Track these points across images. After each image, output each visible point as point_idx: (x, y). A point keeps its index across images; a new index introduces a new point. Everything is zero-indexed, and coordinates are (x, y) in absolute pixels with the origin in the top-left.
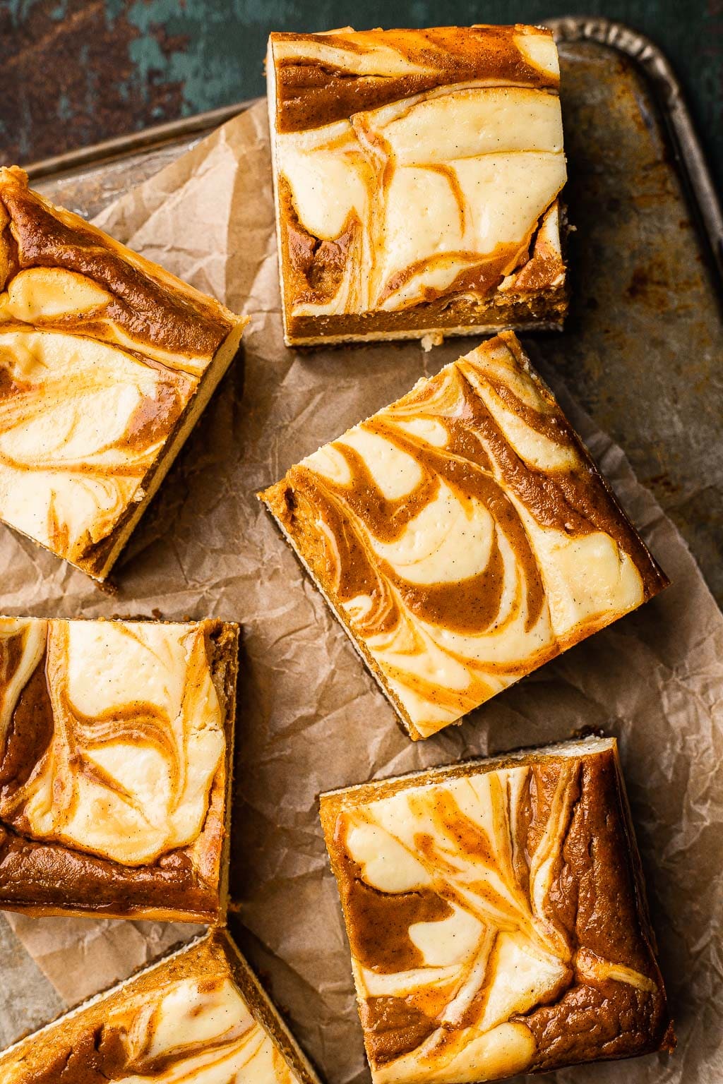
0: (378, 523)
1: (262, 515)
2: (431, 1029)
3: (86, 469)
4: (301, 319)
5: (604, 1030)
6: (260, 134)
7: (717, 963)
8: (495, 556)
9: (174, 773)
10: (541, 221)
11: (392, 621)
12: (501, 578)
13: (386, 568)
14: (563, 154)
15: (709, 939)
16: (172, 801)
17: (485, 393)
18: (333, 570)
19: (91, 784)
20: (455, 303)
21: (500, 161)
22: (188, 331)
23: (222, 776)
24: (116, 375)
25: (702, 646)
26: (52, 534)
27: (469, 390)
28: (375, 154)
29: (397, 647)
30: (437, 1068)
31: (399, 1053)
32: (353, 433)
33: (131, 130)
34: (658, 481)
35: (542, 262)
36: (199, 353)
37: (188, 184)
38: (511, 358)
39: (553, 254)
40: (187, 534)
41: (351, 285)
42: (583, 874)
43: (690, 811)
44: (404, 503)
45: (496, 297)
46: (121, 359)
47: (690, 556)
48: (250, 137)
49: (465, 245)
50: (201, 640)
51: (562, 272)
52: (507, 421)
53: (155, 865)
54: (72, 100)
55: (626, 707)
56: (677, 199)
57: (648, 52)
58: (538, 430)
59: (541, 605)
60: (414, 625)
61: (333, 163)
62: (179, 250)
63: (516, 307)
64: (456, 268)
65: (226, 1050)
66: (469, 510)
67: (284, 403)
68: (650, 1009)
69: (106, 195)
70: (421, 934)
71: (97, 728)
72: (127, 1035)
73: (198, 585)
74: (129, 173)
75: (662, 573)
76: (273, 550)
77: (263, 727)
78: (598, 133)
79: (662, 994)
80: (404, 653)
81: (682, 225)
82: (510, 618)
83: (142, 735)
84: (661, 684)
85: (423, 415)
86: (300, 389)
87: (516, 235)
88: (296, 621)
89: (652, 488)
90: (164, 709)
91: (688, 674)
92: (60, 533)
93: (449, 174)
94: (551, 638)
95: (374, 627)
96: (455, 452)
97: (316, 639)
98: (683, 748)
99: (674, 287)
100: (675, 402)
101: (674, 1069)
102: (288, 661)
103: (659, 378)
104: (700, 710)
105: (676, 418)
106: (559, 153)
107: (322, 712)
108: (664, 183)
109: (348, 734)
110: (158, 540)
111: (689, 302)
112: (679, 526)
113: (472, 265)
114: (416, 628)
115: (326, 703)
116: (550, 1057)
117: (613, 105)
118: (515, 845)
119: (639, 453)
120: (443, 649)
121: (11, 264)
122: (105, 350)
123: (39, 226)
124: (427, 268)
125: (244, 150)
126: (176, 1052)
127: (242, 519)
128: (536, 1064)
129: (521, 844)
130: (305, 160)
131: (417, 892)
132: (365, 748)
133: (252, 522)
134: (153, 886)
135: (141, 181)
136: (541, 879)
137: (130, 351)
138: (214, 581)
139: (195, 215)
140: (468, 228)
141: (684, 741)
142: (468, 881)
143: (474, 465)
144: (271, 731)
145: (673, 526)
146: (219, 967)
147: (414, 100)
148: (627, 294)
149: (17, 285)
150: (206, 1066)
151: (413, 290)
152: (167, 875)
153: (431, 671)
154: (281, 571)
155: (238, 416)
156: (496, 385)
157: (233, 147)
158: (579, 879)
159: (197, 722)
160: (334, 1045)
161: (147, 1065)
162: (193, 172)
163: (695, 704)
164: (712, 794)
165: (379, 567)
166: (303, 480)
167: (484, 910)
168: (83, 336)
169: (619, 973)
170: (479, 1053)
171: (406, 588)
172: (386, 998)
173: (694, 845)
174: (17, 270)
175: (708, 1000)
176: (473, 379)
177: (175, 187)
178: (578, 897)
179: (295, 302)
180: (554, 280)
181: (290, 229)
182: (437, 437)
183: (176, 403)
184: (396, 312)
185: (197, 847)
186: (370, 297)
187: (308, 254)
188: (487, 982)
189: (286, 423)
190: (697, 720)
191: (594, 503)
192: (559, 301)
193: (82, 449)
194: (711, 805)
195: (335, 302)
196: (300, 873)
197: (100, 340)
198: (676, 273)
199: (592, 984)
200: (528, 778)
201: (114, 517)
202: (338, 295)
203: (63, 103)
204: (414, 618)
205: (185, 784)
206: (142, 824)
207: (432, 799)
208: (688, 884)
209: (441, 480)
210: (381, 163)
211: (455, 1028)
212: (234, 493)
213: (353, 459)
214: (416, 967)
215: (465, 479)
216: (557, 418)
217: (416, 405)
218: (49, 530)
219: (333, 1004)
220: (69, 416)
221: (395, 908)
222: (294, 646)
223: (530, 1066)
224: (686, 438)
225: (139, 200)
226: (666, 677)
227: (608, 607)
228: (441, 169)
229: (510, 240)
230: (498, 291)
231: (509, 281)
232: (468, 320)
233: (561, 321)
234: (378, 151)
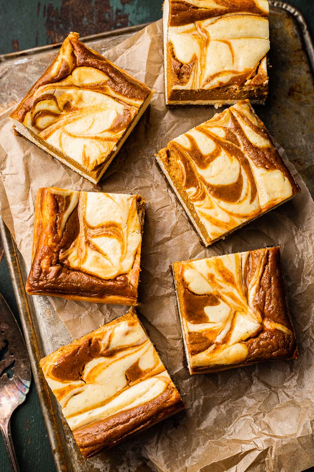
0: (200, 162)
1: (154, 165)
2: (211, 344)
3: (96, 138)
4: (175, 91)
5: (273, 347)
6: (159, 31)
7: (312, 335)
8: (240, 176)
9: (123, 248)
10: (260, 62)
11: (203, 197)
12: (242, 185)
13: (202, 179)
14: (269, 40)
15: (309, 326)
16: (121, 257)
17: (239, 119)
18: (183, 178)
19: (92, 251)
20: (229, 89)
21: (247, 41)
22: (136, 91)
23: (140, 249)
24: (109, 106)
25: (310, 220)
26: (84, 160)
27: (233, 118)
28: (203, 36)
29: (204, 206)
30: (213, 358)
31: (199, 352)
32: (192, 131)
33: (109, 30)
34: (296, 161)
35: (260, 76)
36: (139, 99)
37: (132, 47)
38: (249, 108)
39: (264, 73)
40: (126, 171)
41: (193, 79)
42: (267, 290)
43: (304, 278)
44: (209, 156)
45: (243, 88)
46: (111, 100)
47: (307, 188)
48: (156, 32)
49: (234, 69)
50: (135, 200)
51: (267, 79)
52: (247, 129)
53: (115, 280)
54: (88, 19)
55: (282, 241)
56: (306, 63)
57: (296, 13)
58: (257, 133)
59: (256, 195)
60: (211, 198)
61: (188, 38)
62: (128, 70)
63: (250, 92)
64: (230, 76)
65: (137, 349)
66: (232, 160)
67: (164, 125)
68: (290, 341)
69: (103, 49)
70: (208, 310)
71: (96, 231)
72: (101, 341)
73: (130, 189)
74: (111, 42)
75: (298, 186)
76: (157, 177)
77: (151, 241)
78: (279, 39)
79: (294, 336)
80: (207, 208)
81: (307, 72)
82: (245, 199)
83: (112, 233)
84: (294, 233)
85: (216, 126)
86: (170, 121)
87: (252, 66)
88: (164, 204)
89: (294, 164)
90: (120, 224)
91: (305, 230)
92: (86, 160)
93: (229, 44)
94: (259, 207)
95: (197, 199)
96: (227, 140)
97: (171, 210)
98: (302, 256)
99: (304, 93)
100: (303, 134)
101: (296, 373)
102: (161, 217)
103: (298, 125)
104: (308, 243)
105: (303, 140)
106: (267, 39)
107: (173, 236)
108: (301, 57)
109: (182, 244)
110: (116, 172)
111: (309, 99)
112: (303, 177)
113: (236, 75)
114: (212, 200)
115: (174, 233)
116: (253, 356)
117: (284, 29)
118: (243, 280)
119: (289, 151)
120: (221, 208)
121: (74, 65)
122: (106, 97)
123: (84, 52)
124: (220, 75)
125: (153, 36)
126: (118, 348)
127: (147, 166)
128: (248, 359)
129: (244, 280)
130: (178, 36)
131: (208, 295)
132: (187, 250)
133: (150, 167)
134: (114, 287)
135: (116, 45)
136: (252, 292)
137: (114, 98)
138: (136, 187)
139: (134, 58)
140: (235, 63)
141: (302, 254)
142: (226, 292)
143: (234, 144)
144: (154, 242)
145: (301, 177)
146: (135, 319)
147: (217, 18)
148: (287, 95)
149: (76, 72)
150: (129, 355)
151: (215, 83)
152: (119, 283)
153: (216, 215)
154: (160, 185)
155: (147, 130)
156: (243, 117)
157: (150, 35)
158: (266, 292)
159: (132, 230)
160: (171, 359)
161: (108, 353)
162: (135, 42)
163: (307, 241)
164: (312, 273)
165: (199, 178)
166: (174, 146)
167: (231, 303)
168: (98, 92)
169: (279, 327)
170: (228, 353)
171: (209, 186)
172: (195, 333)
173: (305, 291)
174: (76, 67)
175: (308, 348)
176: (235, 114)
177: (127, 48)
178: (265, 299)
179: (173, 84)
180: (264, 82)
181: (172, 59)
182: (221, 134)
183: (130, 117)
184: (208, 90)
185: (130, 274)
186: (200, 84)
187: (178, 68)
188: (231, 329)
189: (164, 133)
190: (307, 247)
191: (276, 160)
192: (265, 91)
193: (95, 131)
194: (311, 277)
195: (187, 85)
196: (162, 294)
197: (104, 94)
198: (305, 89)
199: (269, 330)
200: (249, 256)
201: (106, 155)
202: (189, 83)
203: (85, 19)
204: (211, 196)
205: (126, 252)
206: (110, 265)
207: (215, 262)
208: (302, 306)
209: (222, 149)
210: (205, 39)
211: (220, 344)
212: (144, 157)
213: (191, 140)
214: (206, 322)
215: (231, 149)
216: (264, 129)
217: (214, 122)
218: (83, 159)
219: (172, 344)
220: (91, 119)
221: (200, 300)
222: (163, 212)
223: (246, 359)
224: (306, 146)
225: (115, 52)
226: (296, 231)
227: (280, 196)
228: (226, 42)
229: (249, 68)
230: (244, 85)
231: (248, 82)
232: (233, 96)
233: (265, 100)
234: (204, 34)
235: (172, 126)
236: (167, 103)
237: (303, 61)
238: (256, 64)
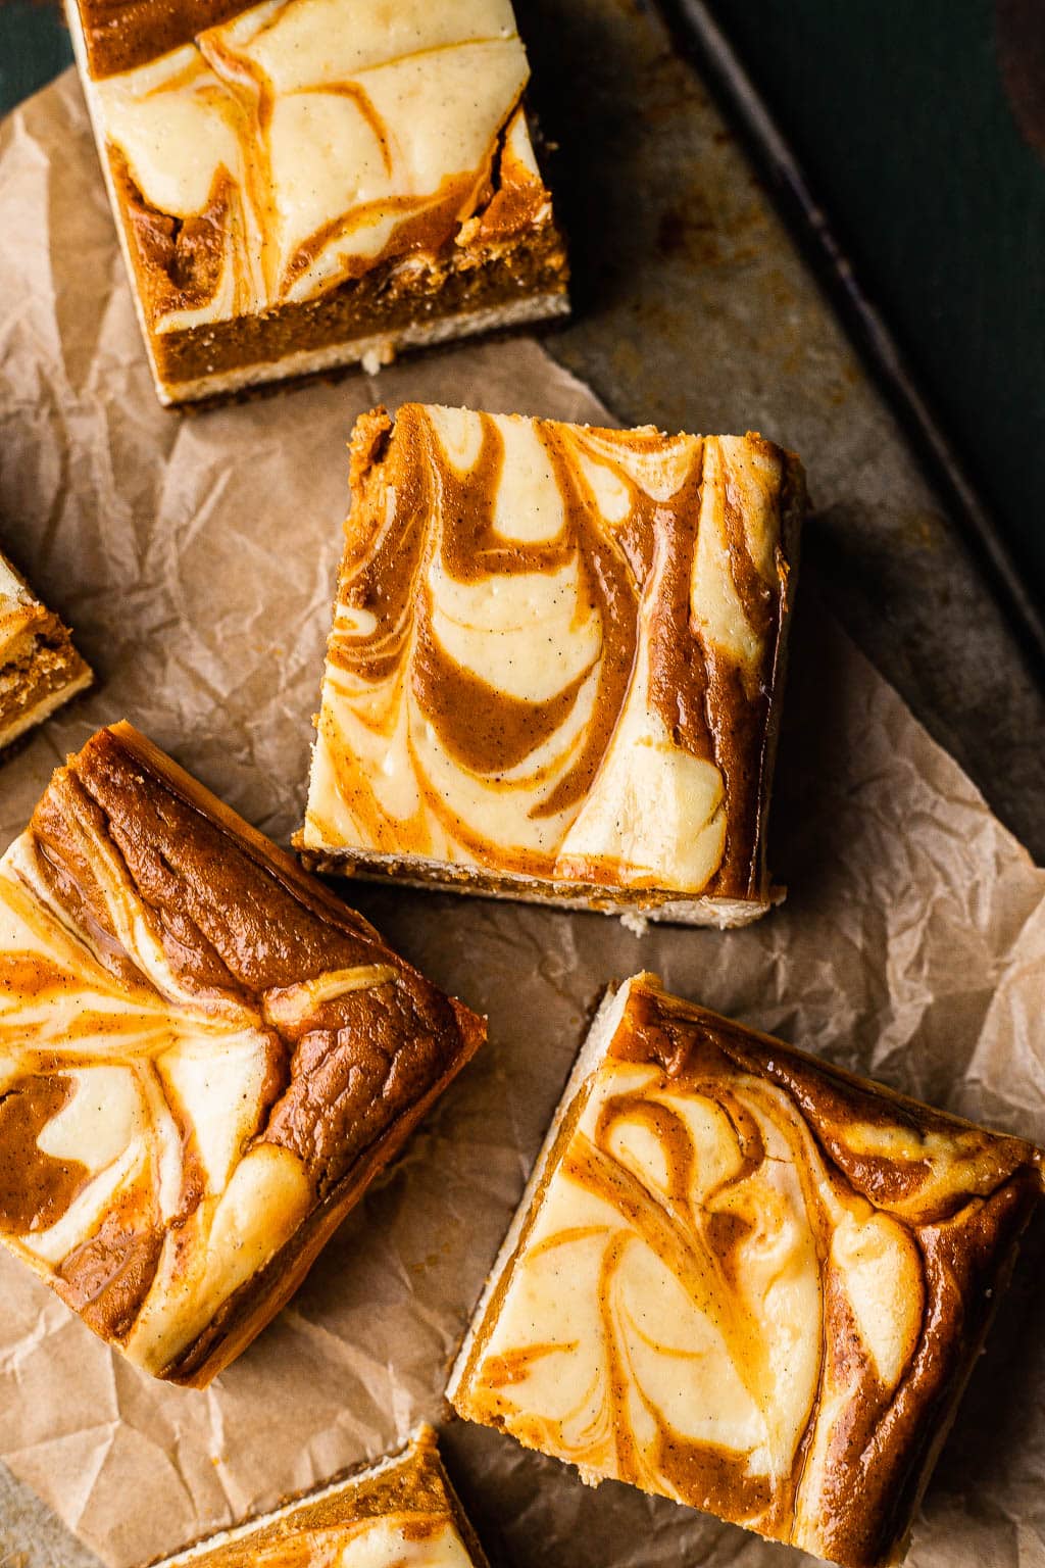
4: (172, 339)
6: (74, 114)
10: (502, 136)
14: (518, 40)
20: (396, 278)
21: (427, 64)
28: (240, 85)
35: (515, 194)
39: (530, 178)
41: (236, 273)
45: (455, 258)
48: (61, 117)
49: (398, 189)
51: (546, 200)
56: (704, 104)
61: (179, 108)
63: (490, 268)
64: (388, 222)
67: (176, 493)
81: (718, 139)
86: (197, 469)
87: (469, 161)
93: (356, 94)
99: (723, 228)
100: (758, 392)
103: (728, 363)
105: (764, 416)
106: (511, 37)
108: (680, 84)
111: (750, 246)
113: (410, 214)
124: (344, 229)
125: (54, 140)
130: (139, 111)
133: (158, 676)
140: (397, 165)
148: (657, 249)
151: (329, 265)
157: (39, 139)
179: (158, 312)
180: (536, 213)
181: (133, 213)
184: (311, 302)
186: (268, 287)
187: (164, 243)
192: (551, 250)
195: (216, 302)
198: (723, 208)
202: (220, 292)
210: (251, 95)
228: (341, 89)
229: (461, 170)
230: (456, 246)
231: (470, 228)
232: (422, 306)
233: (562, 289)
234: (244, 79)
235: (210, 487)
236: (166, 400)
237: (690, 98)
238: (486, 146)
